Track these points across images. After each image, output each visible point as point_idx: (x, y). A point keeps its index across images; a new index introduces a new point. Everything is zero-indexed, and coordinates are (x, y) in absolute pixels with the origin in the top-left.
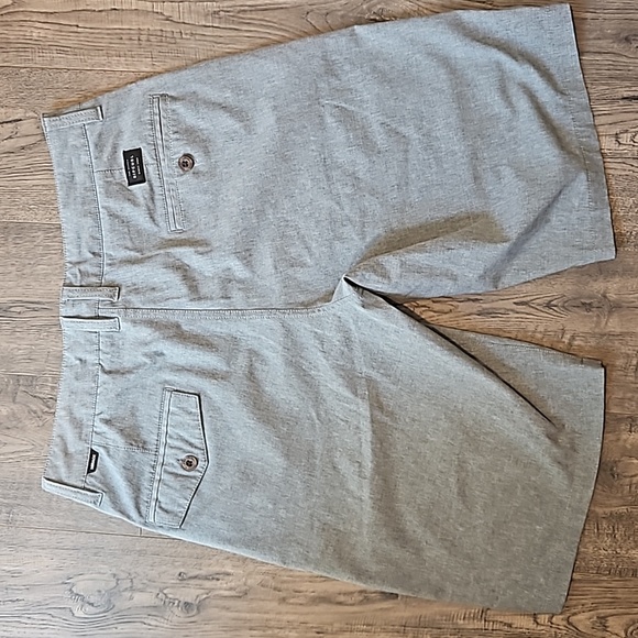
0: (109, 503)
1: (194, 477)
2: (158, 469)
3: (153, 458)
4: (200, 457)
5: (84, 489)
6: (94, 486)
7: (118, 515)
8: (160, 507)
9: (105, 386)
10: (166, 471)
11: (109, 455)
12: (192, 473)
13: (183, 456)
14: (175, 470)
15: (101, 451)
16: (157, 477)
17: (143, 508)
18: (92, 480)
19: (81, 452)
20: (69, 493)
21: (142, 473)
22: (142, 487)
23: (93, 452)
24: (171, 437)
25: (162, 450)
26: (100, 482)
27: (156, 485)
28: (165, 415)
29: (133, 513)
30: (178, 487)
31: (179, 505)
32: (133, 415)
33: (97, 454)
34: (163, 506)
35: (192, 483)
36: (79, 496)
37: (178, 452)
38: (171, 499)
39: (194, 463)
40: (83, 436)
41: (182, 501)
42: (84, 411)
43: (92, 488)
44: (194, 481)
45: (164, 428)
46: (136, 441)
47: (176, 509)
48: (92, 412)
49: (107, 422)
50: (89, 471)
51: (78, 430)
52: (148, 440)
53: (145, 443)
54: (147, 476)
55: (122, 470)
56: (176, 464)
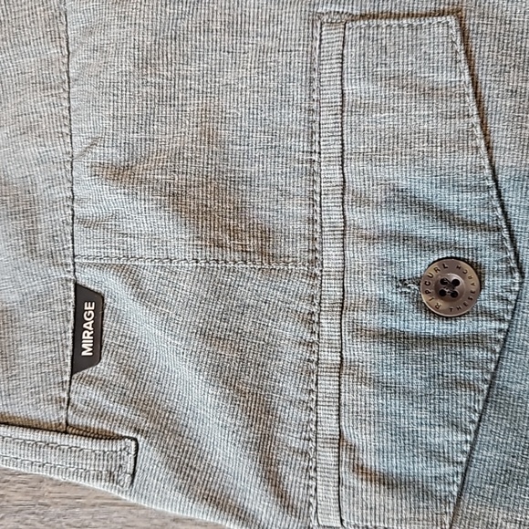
0: (163, 473)
1: (475, 340)
2: (328, 326)
3: (303, 286)
4: (489, 258)
5: (66, 428)
6: (101, 415)
7: (203, 514)
8: (359, 469)
9: (96, 39)
10: (359, 331)
11: (142, 297)
12: (463, 327)
13: (419, 265)
14: (393, 323)
15: (110, 285)
16: (330, 357)
17: (293, 480)
18: (93, 394)
19: (41, 302)
20: (17, 451)
21: (269, 348)
22: (278, 401)
23: (83, 295)
24: (362, 201)
25: (331, 256)
26: (123, 399)
27: (328, 385)
28: (328, 120)
29: (259, 502)
30: (418, 385)
31: (433, 454)
32: (209, 137)
33: (98, 299)
34: (369, 460)
35: (471, 363)
36: (52, 457)
37: (397, 252)
38: (398, 433)
39: (467, 282)
40: (42, 243)
41: (443, 437)
42: (32, 151)
43: (94, 424)
44: (476, 353)
45: (331, 173)
46: (234, 233)
47: (420, 468)
48: (60, 149)
49: (119, 173)
50: (79, 363)
51: (20, 224)
52: (278, 222)
53: (266, 235)
54: (291, 355)
55: (196, 343)
56: (396, 299)
